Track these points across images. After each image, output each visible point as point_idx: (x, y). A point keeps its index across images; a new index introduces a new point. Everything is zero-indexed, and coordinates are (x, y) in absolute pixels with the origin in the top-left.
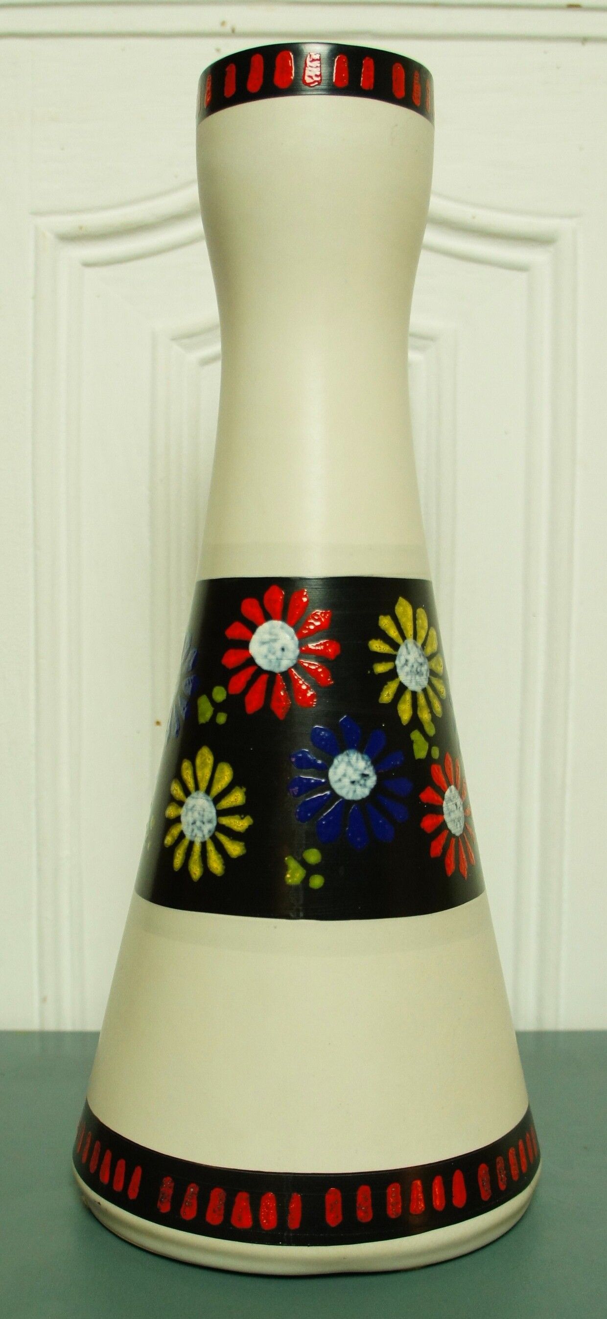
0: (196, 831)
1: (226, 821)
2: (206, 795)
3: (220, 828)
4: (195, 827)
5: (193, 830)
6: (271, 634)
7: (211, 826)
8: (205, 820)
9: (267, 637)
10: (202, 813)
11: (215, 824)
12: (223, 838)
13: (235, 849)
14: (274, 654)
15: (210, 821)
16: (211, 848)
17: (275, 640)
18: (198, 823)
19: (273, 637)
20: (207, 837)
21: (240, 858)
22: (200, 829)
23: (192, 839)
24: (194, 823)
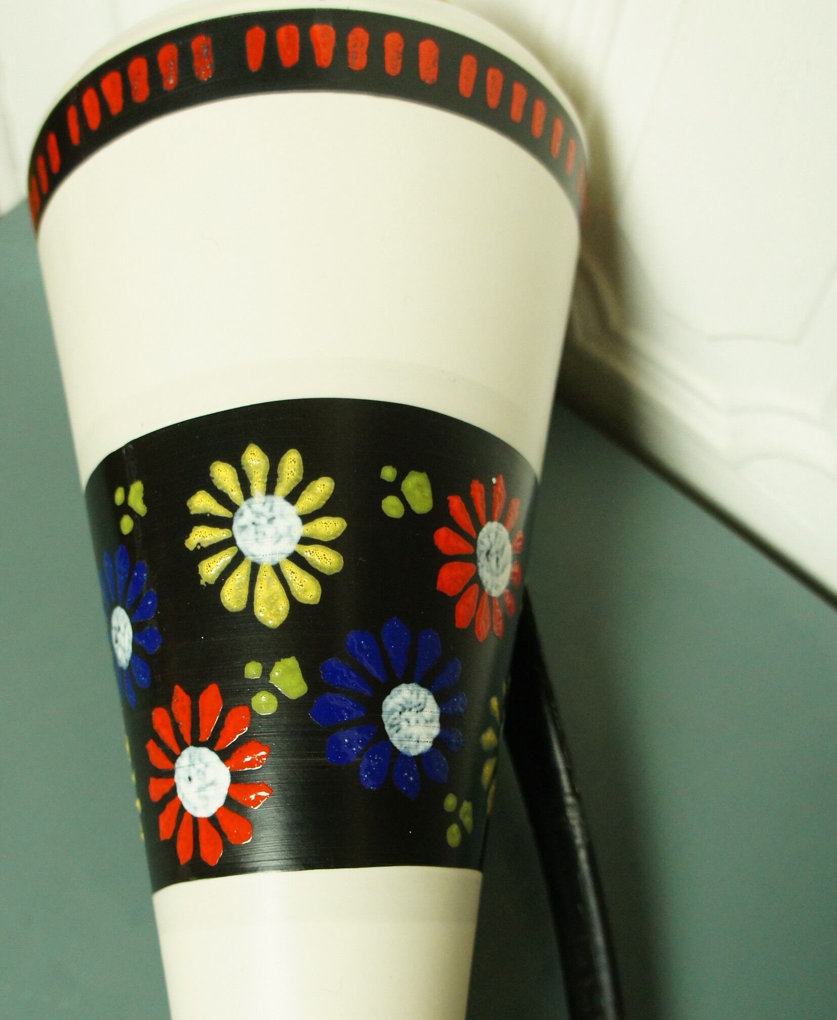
0: (265, 510)
1: (220, 534)
2: (257, 561)
3: (226, 523)
4: (270, 515)
5: (271, 509)
6: (206, 798)
7: (238, 523)
8: (252, 528)
9: (210, 791)
10: (260, 536)
11: (235, 527)
12: (220, 511)
13: (201, 502)
14: (199, 771)
15: (244, 528)
16: (235, 494)
17: (200, 789)
18: (263, 521)
19: (202, 793)
20: (244, 506)
21: (192, 493)
22: (258, 515)
23: (270, 498)
24: (271, 520)
